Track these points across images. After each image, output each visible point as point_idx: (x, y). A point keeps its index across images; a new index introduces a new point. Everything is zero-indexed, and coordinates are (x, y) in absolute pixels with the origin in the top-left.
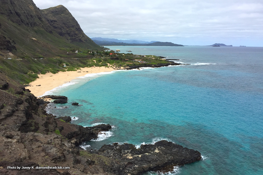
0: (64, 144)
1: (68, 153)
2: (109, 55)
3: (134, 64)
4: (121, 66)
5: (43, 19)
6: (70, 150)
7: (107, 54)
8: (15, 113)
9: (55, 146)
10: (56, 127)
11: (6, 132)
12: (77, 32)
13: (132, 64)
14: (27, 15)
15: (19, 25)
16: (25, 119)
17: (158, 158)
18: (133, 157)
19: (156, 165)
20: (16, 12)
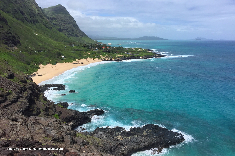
0: (62, 127)
1: (66, 134)
2: (102, 48)
3: (124, 56)
4: (112, 58)
5: (44, 17)
6: (68, 132)
7: (100, 47)
8: (19, 99)
9: (54, 129)
10: (56, 111)
11: (12, 116)
12: (74, 28)
13: (122, 56)
14: (30, 13)
15: (23, 22)
16: (28, 104)
17: (146, 139)
18: (123, 139)
19: (144, 146)
20: (20, 11)
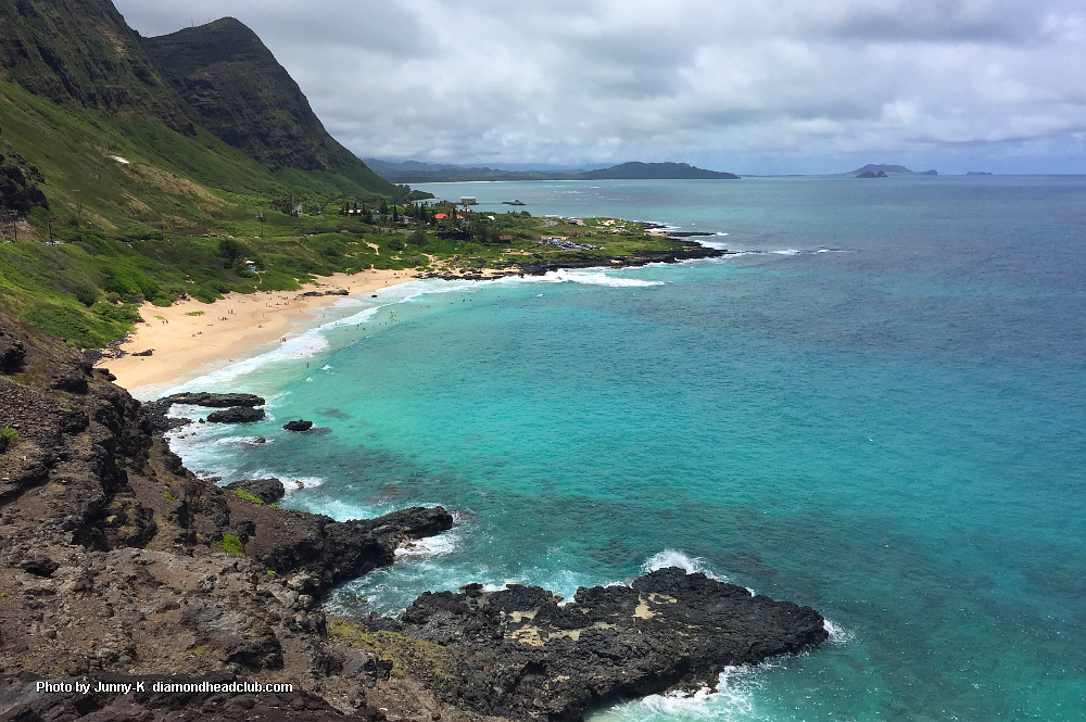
0: (270, 595)
1: (289, 632)
2: (434, 221)
3: (537, 256)
4: (483, 264)
5: (155, 77)
6: (298, 618)
7: (423, 216)
8: (54, 470)
9: (234, 606)
10: (226, 523)
11: (27, 549)
12: (295, 129)
13: (529, 257)
14: (88, 59)
15: (58, 102)
16: (97, 495)
17: (652, 640)
18: (547, 640)
19: (644, 670)
20: (40, 49)
